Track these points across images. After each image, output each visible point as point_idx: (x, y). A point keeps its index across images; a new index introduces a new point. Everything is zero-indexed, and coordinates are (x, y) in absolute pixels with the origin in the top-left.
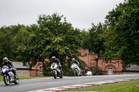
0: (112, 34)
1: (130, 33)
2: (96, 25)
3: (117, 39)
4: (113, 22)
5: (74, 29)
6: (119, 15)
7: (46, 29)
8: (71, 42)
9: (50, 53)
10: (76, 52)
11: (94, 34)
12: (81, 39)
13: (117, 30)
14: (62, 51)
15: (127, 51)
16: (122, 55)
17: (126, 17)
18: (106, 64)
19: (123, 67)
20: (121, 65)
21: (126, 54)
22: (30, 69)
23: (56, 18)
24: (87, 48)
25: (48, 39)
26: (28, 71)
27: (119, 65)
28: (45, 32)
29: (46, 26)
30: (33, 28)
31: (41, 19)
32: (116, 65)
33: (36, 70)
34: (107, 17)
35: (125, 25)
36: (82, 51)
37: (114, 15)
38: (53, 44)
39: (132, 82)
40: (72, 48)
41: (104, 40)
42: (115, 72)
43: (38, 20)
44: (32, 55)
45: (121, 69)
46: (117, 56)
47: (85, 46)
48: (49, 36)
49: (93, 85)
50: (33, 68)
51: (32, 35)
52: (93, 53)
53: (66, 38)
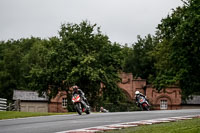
0: (166, 51)
1: (193, 49)
2: (143, 38)
3: (173, 58)
4: (168, 33)
5: (112, 44)
6: (176, 24)
7: (72, 44)
8: (107, 63)
9: (77, 78)
10: (115, 77)
11: (141, 50)
12: (122, 58)
13: (173, 45)
14: (95, 75)
15: (188, 76)
16: (181, 81)
17: (187, 26)
18: (158, 95)
19: (183, 99)
20: (179, 96)
21: (187, 79)
22: (49, 102)
23: (86, 29)
24: (130, 71)
25: (74, 58)
26: (46, 105)
27: (176, 96)
28: (71, 48)
29: (72, 39)
30: (53, 42)
31: (64, 29)
32: (173, 96)
33: (58, 103)
34: (159, 26)
35: (185, 38)
36: (123, 76)
37: (169, 24)
38: (82, 66)
39: (195, 120)
40: (108, 71)
41: (154, 60)
42: (171, 107)
43: (60, 30)
44: (51, 82)
45: (180, 101)
46: (173, 83)
47: (128, 69)
48: (77, 54)
49: (139, 125)
50: (52, 100)
51: (52, 52)
52: (139, 78)
53: (101, 57)
